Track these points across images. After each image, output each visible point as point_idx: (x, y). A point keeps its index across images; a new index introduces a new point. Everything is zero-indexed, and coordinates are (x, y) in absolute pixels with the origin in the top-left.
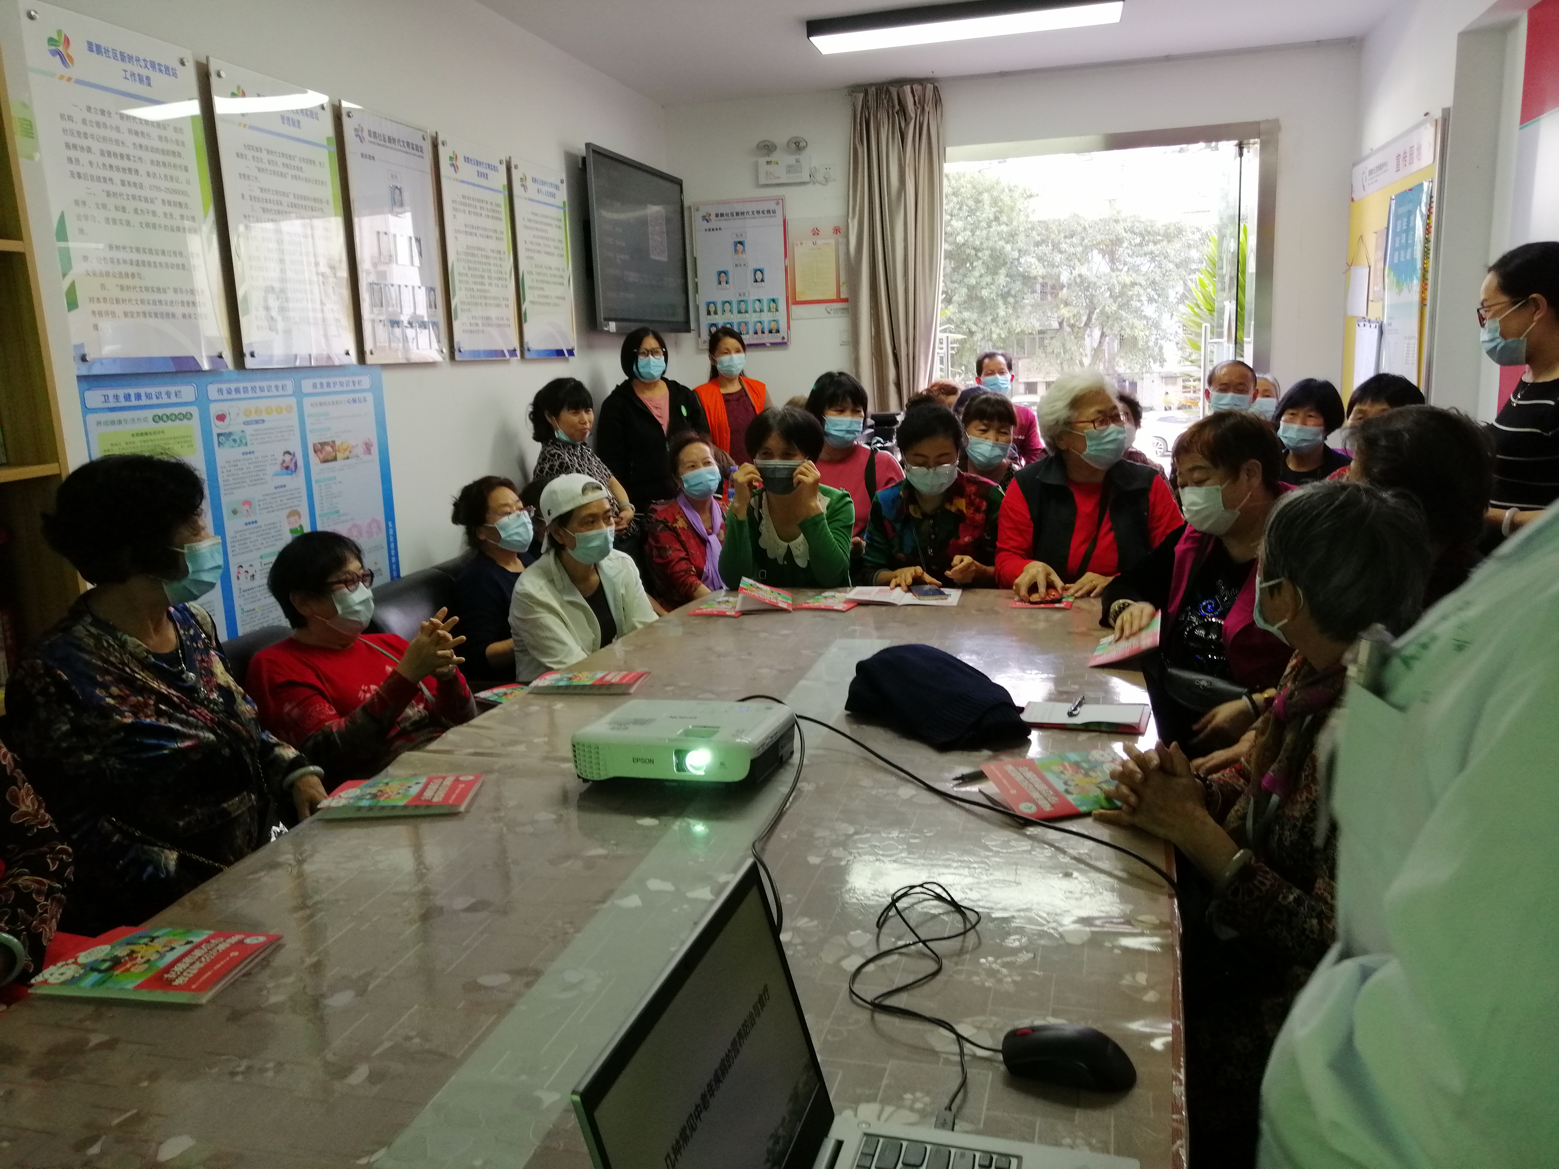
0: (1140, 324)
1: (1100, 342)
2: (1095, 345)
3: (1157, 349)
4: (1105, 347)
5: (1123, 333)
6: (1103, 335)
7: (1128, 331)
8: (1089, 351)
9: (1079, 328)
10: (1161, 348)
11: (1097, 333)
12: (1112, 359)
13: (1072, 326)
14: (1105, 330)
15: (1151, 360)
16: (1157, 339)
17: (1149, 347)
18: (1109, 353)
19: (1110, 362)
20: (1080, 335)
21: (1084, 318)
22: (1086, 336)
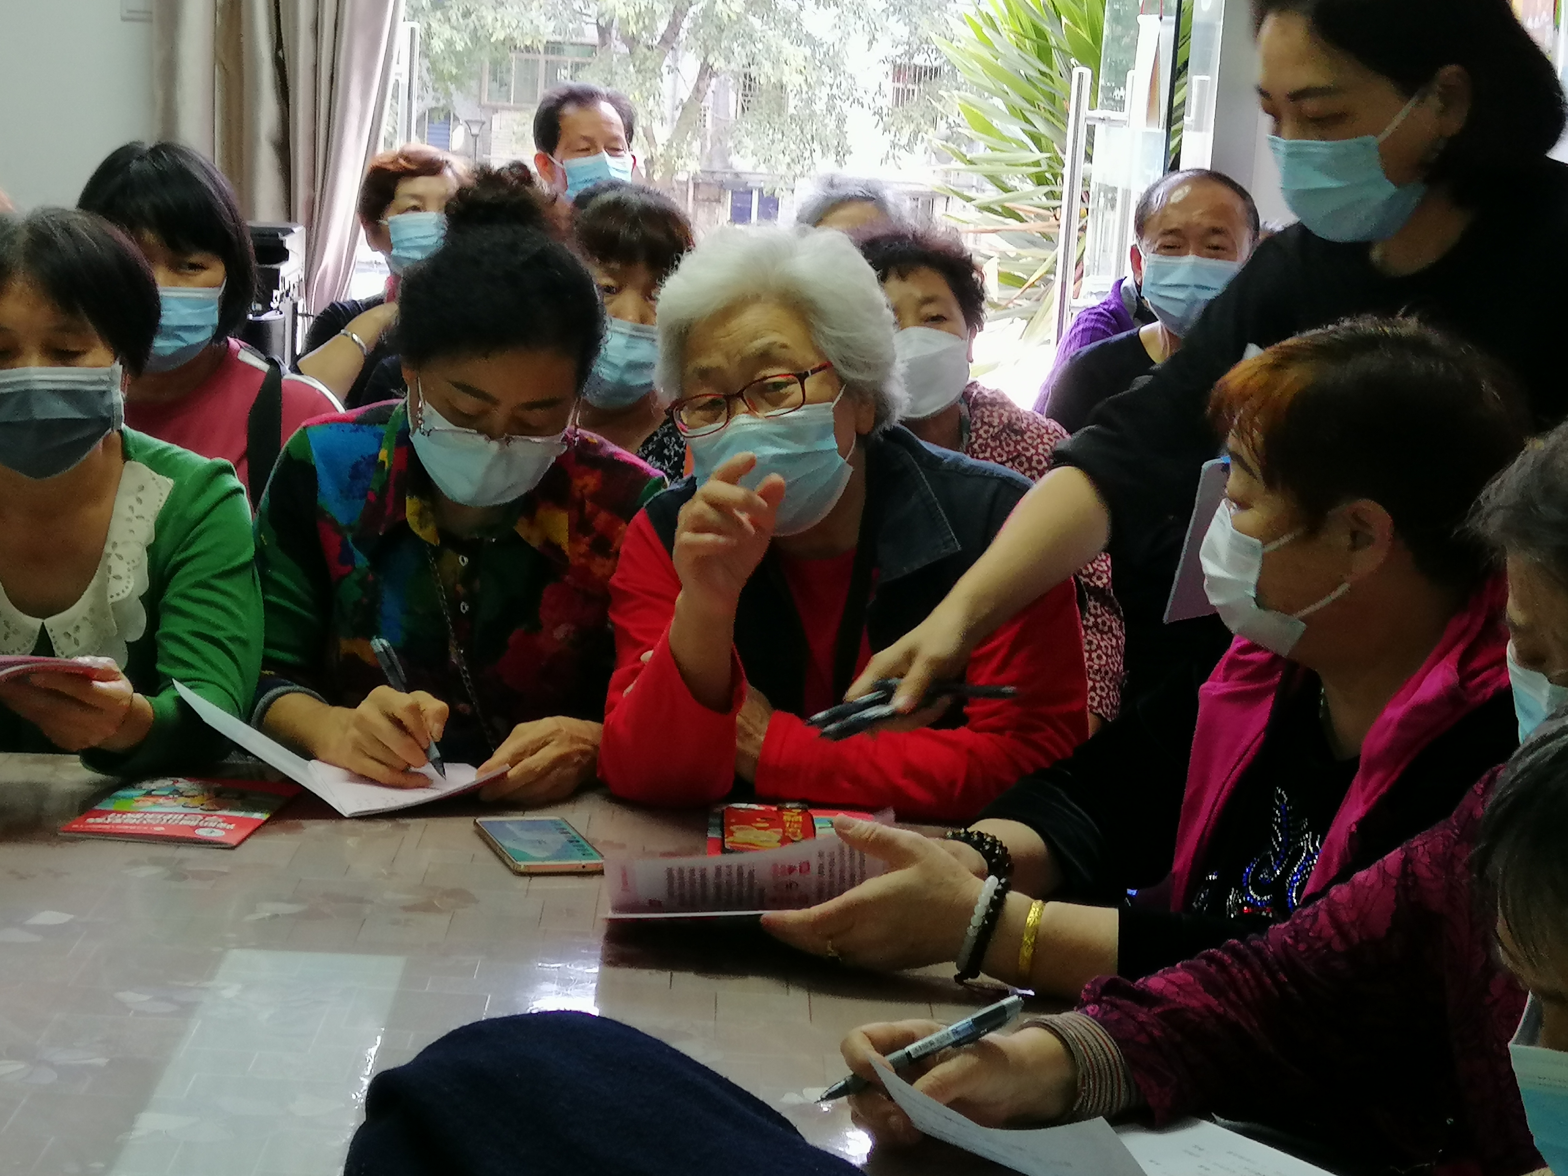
0: (796, 54)
1: (697, 89)
2: (685, 94)
3: (831, 122)
4: (708, 101)
5: (754, 71)
6: (706, 71)
7: (767, 66)
8: (667, 108)
9: (650, 48)
10: (841, 121)
11: (690, 64)
12: (723, 132)
13: (632, 41)
14: (711, 60)
15: (816, 146)
16: (832, 97)
17: (812, 115)
18: (716, 121)
19: (718, 140)
20: (649, 64)
21: (662, 26)
22: (664, 70)
